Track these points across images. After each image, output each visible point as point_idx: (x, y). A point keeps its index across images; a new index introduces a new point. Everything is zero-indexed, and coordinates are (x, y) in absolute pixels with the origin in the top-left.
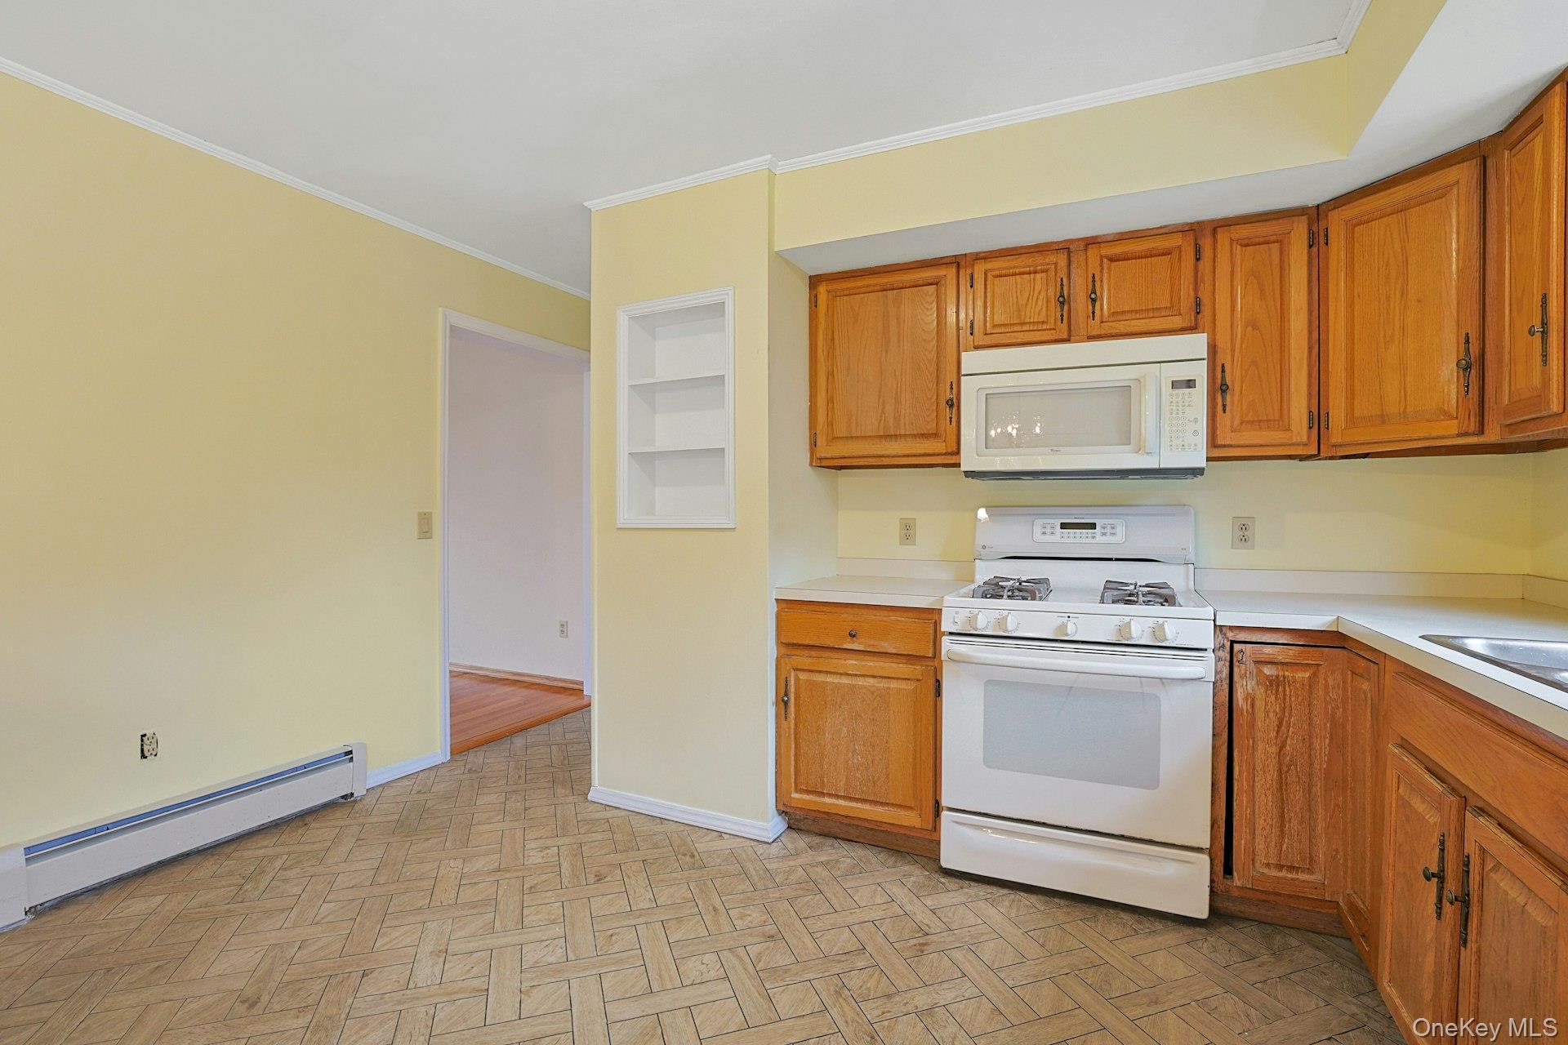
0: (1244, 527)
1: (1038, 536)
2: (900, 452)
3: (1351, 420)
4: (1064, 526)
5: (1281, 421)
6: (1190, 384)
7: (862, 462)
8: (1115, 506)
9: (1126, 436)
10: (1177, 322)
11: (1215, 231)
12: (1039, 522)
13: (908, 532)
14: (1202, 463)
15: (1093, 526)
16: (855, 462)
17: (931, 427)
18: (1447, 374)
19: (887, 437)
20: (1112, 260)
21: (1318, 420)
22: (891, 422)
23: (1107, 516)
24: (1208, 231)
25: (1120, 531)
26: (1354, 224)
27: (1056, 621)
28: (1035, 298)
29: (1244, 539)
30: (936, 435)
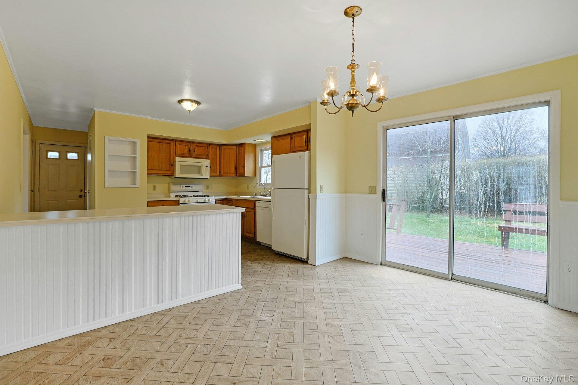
0: (208, 186)
1: (182, 188)
2: (162, 173)
3: (224, 173)
4: (186, 186)
5: (216, 172)
6: (208, 166)
7: (154, 174)
8: (192, 183)
9: (199, 173)
10: (205, 157)
11: (209, 145)
12: (182, 186)
13: (155, 188)
14: (208, 177)
15: (190, 186)
16: (152, 174)
17: (168, 169)
18: (234, 169)
19: (160, 170)
20: (197, 146)
21: (220, 172)
22: (161, 168)
23: (191, 185)
24: (208, 145)
25: (194, 187)
26: (224, 149)
27: (196, 200)
28: (186, 150)
29: (208, 188)
30: (169, 170)
